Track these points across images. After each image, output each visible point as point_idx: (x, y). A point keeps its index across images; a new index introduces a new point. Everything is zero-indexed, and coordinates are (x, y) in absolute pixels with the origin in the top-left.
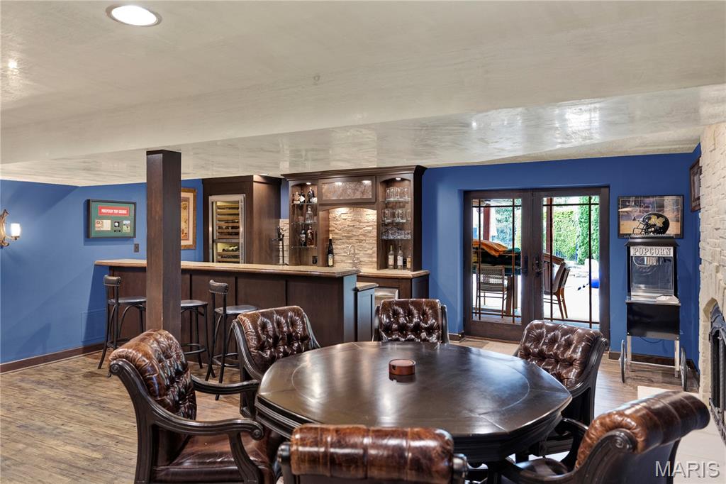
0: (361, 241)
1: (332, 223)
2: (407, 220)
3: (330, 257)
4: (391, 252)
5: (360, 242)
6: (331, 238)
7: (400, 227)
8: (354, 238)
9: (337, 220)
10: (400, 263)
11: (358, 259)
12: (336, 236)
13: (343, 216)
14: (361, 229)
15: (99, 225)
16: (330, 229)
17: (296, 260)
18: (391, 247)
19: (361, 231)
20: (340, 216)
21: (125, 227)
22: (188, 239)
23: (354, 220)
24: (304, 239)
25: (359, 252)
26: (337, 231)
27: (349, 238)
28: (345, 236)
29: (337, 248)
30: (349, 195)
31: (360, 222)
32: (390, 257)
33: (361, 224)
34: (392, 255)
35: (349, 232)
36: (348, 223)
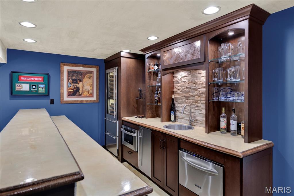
0: (196, 101)
1: (175, 86)
2: (242, 80)
3: (172, 113)
4: (224, 115)
5: (196, 103)
6: (173, 98)
7: (234, 88)
8: (192, 98)
9: (179, 83)
10: (233, 127)
11: (194, 117)
12: (178, 96)
13: (184, 79)
14: (196, 90)
15: (20, 87)
16: (174, 90)
17: (152, 113)
18: (223, 109)
19: (197, 92)
20: (181, 79)
21: (40, 89)
22: (93, 97)
23: (191, 82)
24: (157, 98)
25: (195, 111)
26: (179, 92)
27: (187, 98)
28: (184, 96)
29: (179, 106)
30: (181, 59)
31: (196, 83)
32: (222, 119)
33: (197, 86)
34: (224, 117)
35: (187, 92)
36: (187, 85)
